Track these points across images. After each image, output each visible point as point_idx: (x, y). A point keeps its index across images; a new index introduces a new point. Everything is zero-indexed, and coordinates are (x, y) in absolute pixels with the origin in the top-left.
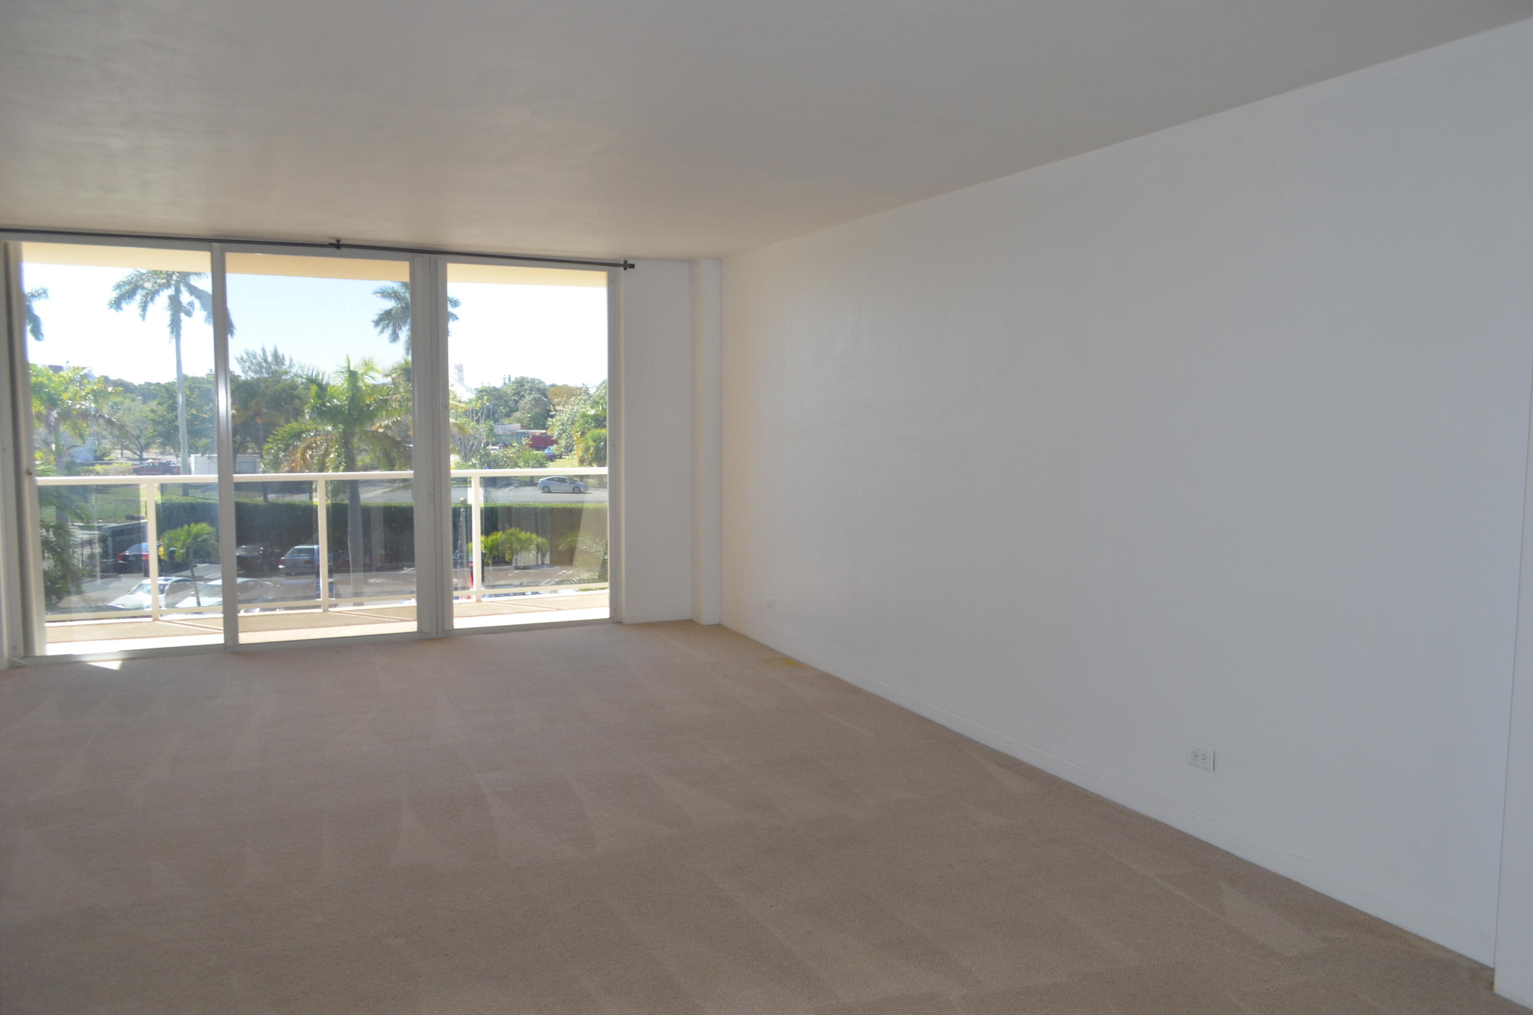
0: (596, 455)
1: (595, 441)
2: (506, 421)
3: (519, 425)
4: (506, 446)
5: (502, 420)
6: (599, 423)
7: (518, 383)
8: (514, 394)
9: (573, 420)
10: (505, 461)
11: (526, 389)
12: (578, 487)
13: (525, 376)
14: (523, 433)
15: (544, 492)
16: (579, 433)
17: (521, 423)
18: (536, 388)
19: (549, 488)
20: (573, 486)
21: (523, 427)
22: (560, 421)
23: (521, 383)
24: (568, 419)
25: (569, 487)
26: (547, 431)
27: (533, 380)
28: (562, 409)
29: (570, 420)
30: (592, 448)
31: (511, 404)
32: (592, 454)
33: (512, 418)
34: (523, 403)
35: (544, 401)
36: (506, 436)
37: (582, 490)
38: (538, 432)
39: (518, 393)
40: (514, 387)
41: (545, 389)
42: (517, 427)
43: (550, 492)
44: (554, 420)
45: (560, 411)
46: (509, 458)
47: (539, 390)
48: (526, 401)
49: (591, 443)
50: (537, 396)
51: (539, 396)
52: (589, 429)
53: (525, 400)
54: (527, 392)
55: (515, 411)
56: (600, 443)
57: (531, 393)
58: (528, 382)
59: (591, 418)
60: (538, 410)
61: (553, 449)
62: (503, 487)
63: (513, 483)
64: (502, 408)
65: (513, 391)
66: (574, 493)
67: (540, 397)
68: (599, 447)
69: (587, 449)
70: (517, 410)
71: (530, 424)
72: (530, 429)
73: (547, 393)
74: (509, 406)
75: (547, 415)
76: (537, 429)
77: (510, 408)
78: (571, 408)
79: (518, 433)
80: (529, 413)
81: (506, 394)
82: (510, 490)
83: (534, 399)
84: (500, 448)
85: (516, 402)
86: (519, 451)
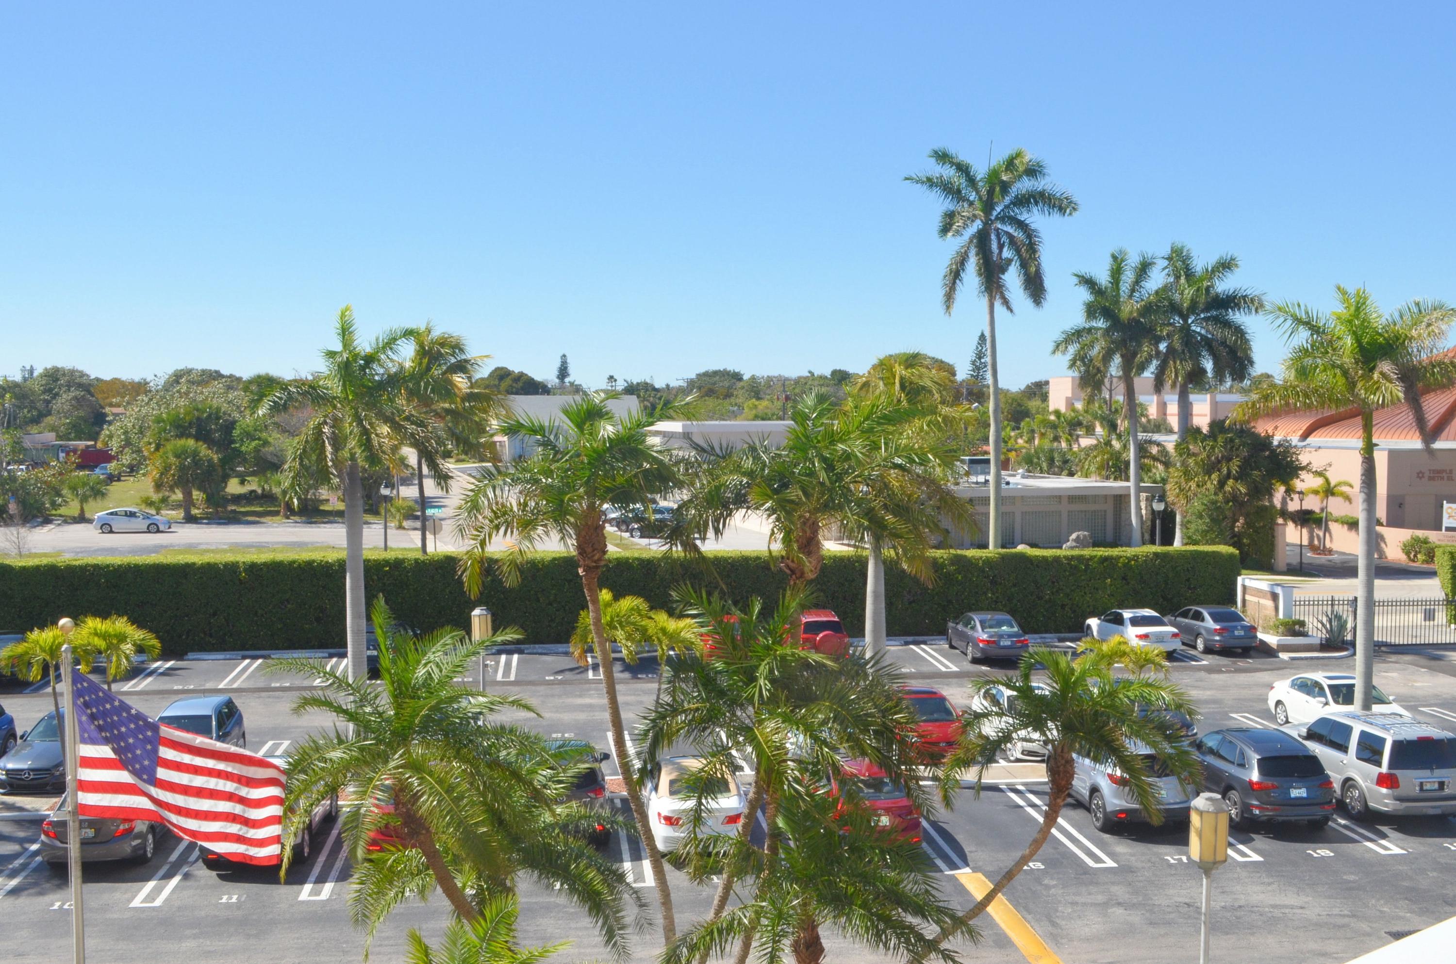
0: (179, 477)
1: (177, 456)
2: (34, 429)
3: (52, 435)
4: (36, 465)
5: (29, 428)
6: (181, 430)
7: (49, 376)
8: (44, 392)
9: (141, 427)
10: (40, 488)
11: (62, 385)
12: (156, 525)
13: (59, 366)
14: (61, 446)
15: (103, 532)
16: (153, 445)
17: (57, 432)
18: (77, 383)
19: (111, 527)
20: (148, 522)
21: (59, 437)
22: (122, 428)
23: (53, 376)
24: (133, 425)
25: (143, 524)
26: (96, 443)
27: (72, 372)
28: (124, 411)
29: (137, 427)
30: (174, 467)
31: (40, 405)
32: (174, 475)
33: (42, 425)
34: (59, 405)
35: (90, 401)
36: (37, 450)
37: (161, 528)
38: (82, 444)
39: (50, 390)
40: (44, 382)
41: (90, 385)
42: (50, 437)
43: (111, 532)
44: (112, 428)
45: (122, 414)
46: (46, 482)
47: (80, 386)
48: (63, 401)
49: (172, 460)
50: (80, 393)
51: (82, 393)
52: (167, 440)
53: (60, 400)
54: (64, 389)
55: (46, 416)
56: (186, 459)
57: (69, 390)
58: (64, 375)
59: (171, 424)
60: (82, 413)
61: (112, 467)
62: (38, 526)
63: (53, 520)
64: (26, 411)
65: (42, 388)
66: (149, 532)
67: (84, 395)
68: (185, 465)
69: (167, 468)
70: (49, 413)
71: (70, 433)
72: (70, 440)
73: (92, 390)
74: (36, 408)
75: (99, 419)
76: (81, 440)
77: (39, 411)
78: (137, 410)
79: (53, 446)
80: (68, 418)
81: (33, 392)
82: (50, 530)
83: (75, 398)
84: (27, 468)
85: (47, 402)
86: (61, 474)
